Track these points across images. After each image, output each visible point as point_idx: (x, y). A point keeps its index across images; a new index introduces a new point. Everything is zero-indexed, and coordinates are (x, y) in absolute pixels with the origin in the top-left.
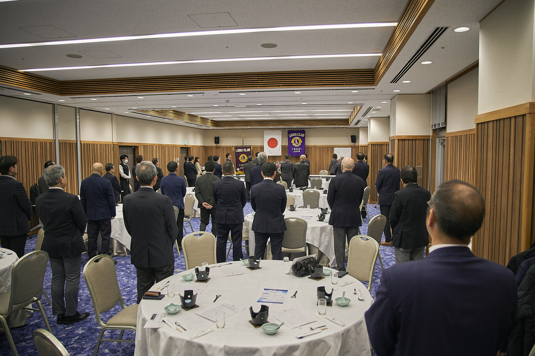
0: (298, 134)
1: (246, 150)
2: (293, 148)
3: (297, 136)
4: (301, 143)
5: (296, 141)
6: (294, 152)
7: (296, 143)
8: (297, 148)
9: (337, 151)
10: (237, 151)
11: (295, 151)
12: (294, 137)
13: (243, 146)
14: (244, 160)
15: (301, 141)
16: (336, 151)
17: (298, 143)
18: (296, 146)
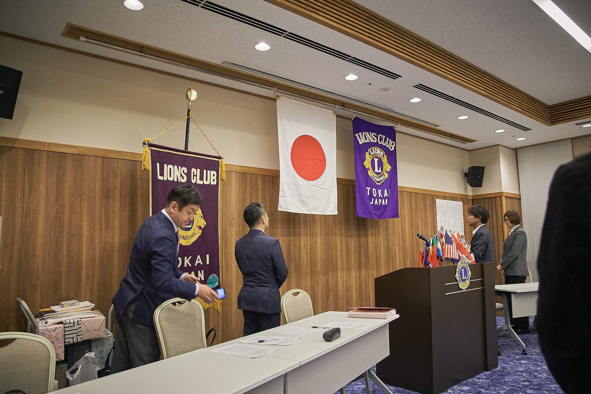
0: (381, 139)
1: (201, 179)
2: (368, 189)
3: (376, 145)
4: (389, 170)
5: (376, 160)
6: (372, 203)
7: (376, 170)
8: (378, 188)
9: (441, 208)
10: (162, 174)
11: (375, 198)
12: (371, 145)
13: (186, 151)
14: (189, 233)
15: (388, 167)
16: (439, 208)
17: (380, 171)
18: (377, 180)
